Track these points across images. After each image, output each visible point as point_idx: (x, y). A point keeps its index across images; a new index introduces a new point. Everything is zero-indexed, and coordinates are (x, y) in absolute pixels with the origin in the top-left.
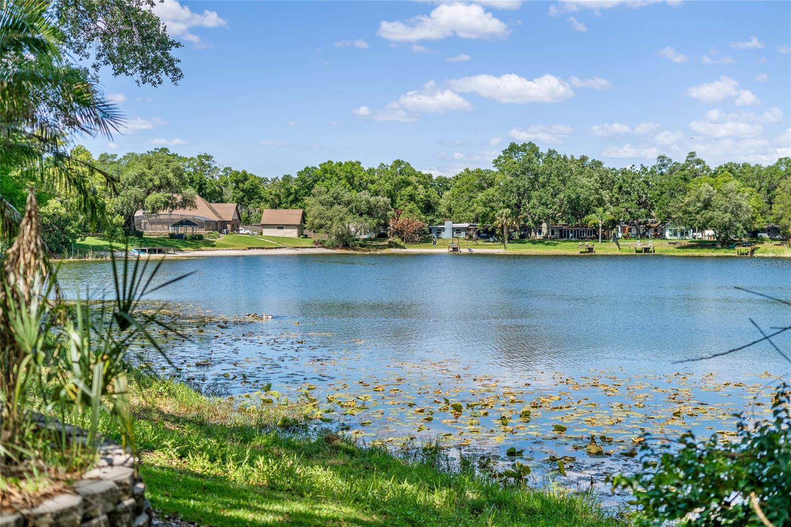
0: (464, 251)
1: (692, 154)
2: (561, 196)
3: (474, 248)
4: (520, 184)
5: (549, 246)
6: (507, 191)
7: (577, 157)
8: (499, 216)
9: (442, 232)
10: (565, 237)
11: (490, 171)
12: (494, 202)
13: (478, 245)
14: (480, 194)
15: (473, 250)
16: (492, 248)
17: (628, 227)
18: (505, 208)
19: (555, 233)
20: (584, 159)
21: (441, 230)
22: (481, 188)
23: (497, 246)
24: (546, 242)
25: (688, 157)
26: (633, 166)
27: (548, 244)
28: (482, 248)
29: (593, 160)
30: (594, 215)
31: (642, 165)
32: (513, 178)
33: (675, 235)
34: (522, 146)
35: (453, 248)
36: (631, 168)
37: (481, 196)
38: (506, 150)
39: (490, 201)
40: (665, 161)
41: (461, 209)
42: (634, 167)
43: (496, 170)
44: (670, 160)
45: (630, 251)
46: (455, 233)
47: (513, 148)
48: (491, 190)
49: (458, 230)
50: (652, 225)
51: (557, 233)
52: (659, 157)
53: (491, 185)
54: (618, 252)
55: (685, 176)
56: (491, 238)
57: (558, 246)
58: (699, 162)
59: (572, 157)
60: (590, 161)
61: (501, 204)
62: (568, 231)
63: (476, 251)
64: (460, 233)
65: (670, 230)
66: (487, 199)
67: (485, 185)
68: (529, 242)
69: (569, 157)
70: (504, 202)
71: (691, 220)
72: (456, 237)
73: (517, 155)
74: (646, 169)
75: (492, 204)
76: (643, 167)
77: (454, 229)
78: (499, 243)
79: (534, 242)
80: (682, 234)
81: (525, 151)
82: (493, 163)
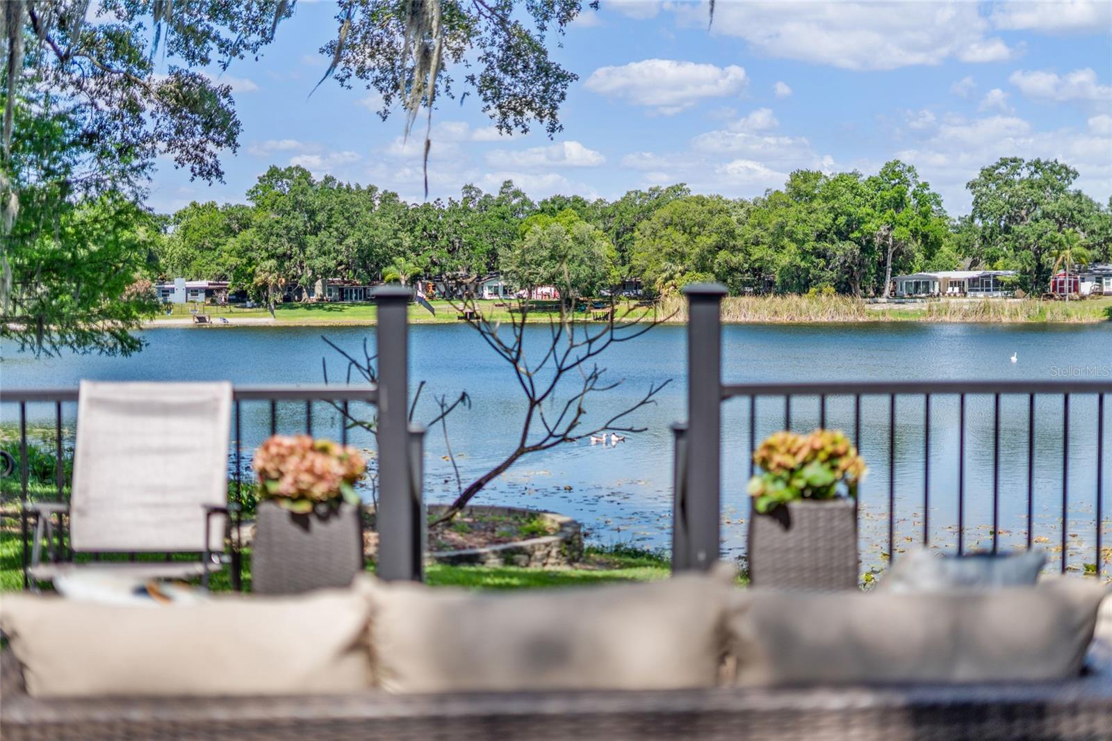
0: (216, 321)
1: (508, 184)
2: (349, 241)
3: (229, 317)
4: (292, 225)
5: (332, 313)
6: (271, 234)
7: (364, 187)
8: (261, 271)
9: (171, 295)
10: (347, 298)
11: (243, 207)
12: (252, 250)
13: (231, 312)
14: (232, 240)
15: (228, 319)
16: (255, 317)
17: (431, 284)
18: (268, 258)
19: (333, 294)
20: (372, 189)
21: (168, 291)
22: (230, 231)
23: (261, 314)
24: (327, 307)
25: (502, 188)
26: (439, 200)
27: (330, 309)
28: (240, 317)
29: (385, 192)
30: (392, 267)
31: (450, 199)
32: (279, 217)
33: (496, 293)
34: (286, 170)
35: (199, 318)
36: (435, 202)
37: (232, 243)
38: (264, 176)
39: (247, 250)
40: (473, 193)
41: (204, 261)
42: (440, 202)
43: (251, 204)
44: (479, 192)
45: (450, 317)
46: (189, 295)
47: (274, 173)
48: (248, 235)
49: (194, 292)
50: (464, 281)
51: (335, 294)
52: (465, 188)
53: (245, 226)
54: (431, 319)
55: (503, 214)
56: (248, 302)
57: (346, 312)
58: (517, 194)
59: (358, 187)
60: (380, 192)
61: (264, 254)
62: (351, 291)
63: (234, 321)
64: (197, 295)
65: (490, 288)
66: (242, 247)
67: (235, 226)
68: (302, 306)
69: (353, 187)
70: (267, 250)
71: (530, 274)
72: (192, 302)
73: (280, 183)
74: (457, 205)
75: (250, 254)
76: (453, 201)
77: (188, 290)
78: (261, 309)
79: (308, 307)
80: (505, 292)
81: (291, 177)
82: (247, 195)
